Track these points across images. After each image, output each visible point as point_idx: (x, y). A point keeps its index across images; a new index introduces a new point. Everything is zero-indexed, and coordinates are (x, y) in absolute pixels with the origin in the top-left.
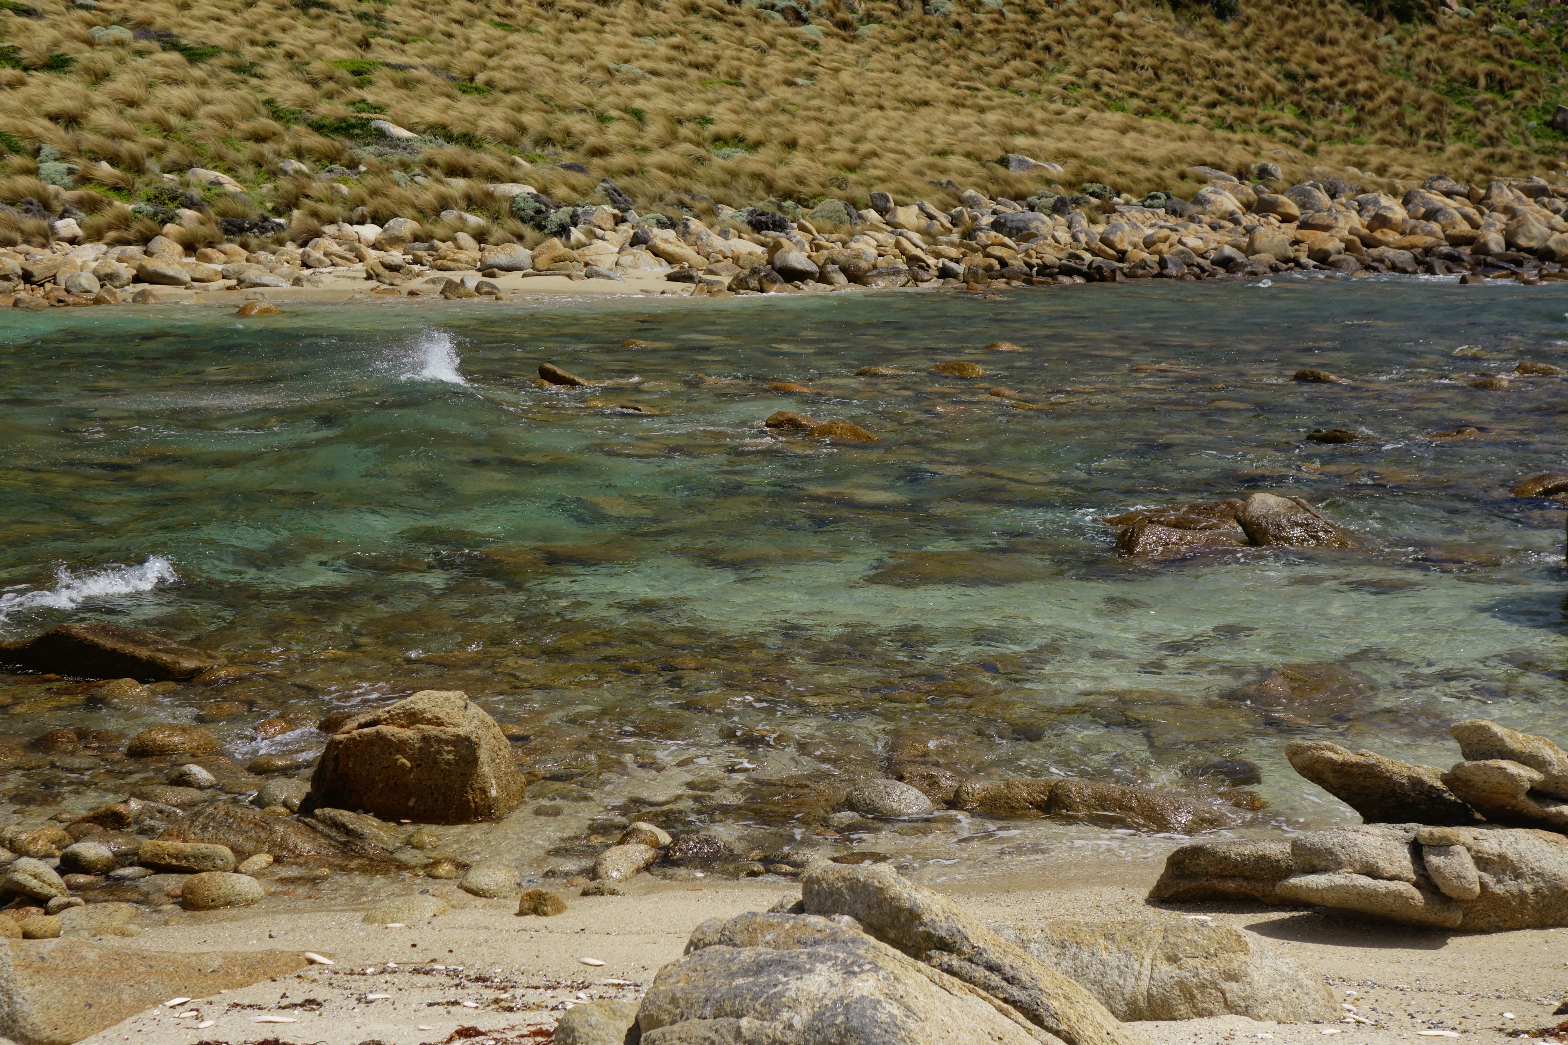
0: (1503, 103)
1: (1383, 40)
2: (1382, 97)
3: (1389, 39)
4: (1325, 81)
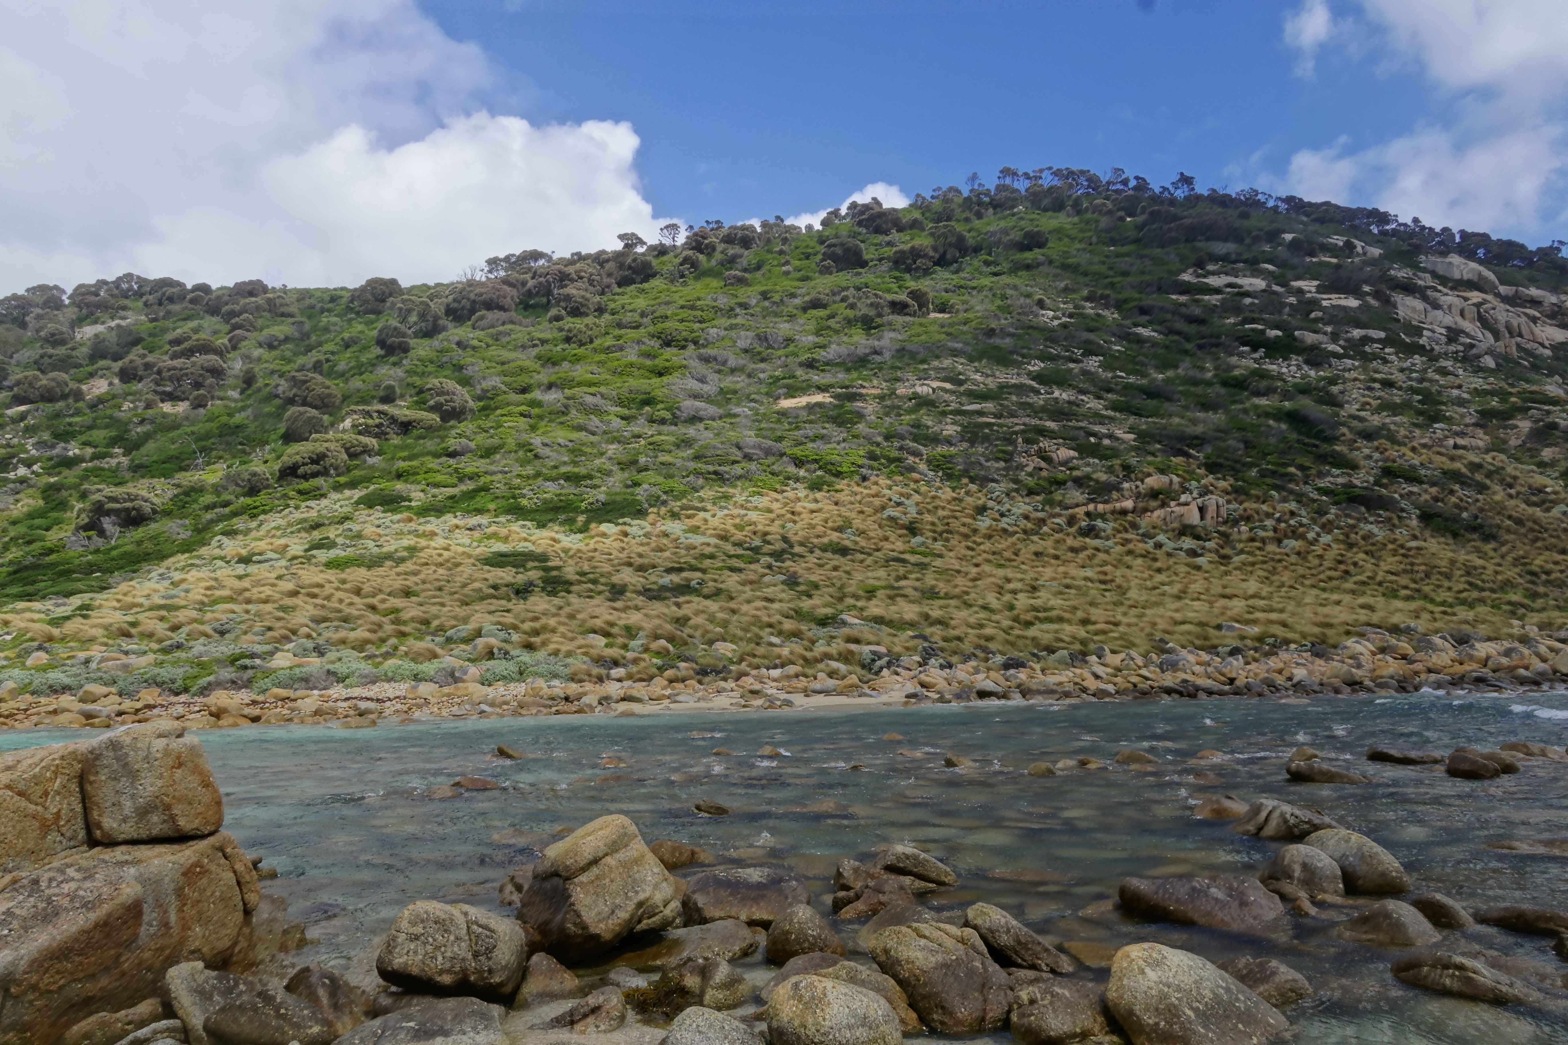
4: (1558, 575)
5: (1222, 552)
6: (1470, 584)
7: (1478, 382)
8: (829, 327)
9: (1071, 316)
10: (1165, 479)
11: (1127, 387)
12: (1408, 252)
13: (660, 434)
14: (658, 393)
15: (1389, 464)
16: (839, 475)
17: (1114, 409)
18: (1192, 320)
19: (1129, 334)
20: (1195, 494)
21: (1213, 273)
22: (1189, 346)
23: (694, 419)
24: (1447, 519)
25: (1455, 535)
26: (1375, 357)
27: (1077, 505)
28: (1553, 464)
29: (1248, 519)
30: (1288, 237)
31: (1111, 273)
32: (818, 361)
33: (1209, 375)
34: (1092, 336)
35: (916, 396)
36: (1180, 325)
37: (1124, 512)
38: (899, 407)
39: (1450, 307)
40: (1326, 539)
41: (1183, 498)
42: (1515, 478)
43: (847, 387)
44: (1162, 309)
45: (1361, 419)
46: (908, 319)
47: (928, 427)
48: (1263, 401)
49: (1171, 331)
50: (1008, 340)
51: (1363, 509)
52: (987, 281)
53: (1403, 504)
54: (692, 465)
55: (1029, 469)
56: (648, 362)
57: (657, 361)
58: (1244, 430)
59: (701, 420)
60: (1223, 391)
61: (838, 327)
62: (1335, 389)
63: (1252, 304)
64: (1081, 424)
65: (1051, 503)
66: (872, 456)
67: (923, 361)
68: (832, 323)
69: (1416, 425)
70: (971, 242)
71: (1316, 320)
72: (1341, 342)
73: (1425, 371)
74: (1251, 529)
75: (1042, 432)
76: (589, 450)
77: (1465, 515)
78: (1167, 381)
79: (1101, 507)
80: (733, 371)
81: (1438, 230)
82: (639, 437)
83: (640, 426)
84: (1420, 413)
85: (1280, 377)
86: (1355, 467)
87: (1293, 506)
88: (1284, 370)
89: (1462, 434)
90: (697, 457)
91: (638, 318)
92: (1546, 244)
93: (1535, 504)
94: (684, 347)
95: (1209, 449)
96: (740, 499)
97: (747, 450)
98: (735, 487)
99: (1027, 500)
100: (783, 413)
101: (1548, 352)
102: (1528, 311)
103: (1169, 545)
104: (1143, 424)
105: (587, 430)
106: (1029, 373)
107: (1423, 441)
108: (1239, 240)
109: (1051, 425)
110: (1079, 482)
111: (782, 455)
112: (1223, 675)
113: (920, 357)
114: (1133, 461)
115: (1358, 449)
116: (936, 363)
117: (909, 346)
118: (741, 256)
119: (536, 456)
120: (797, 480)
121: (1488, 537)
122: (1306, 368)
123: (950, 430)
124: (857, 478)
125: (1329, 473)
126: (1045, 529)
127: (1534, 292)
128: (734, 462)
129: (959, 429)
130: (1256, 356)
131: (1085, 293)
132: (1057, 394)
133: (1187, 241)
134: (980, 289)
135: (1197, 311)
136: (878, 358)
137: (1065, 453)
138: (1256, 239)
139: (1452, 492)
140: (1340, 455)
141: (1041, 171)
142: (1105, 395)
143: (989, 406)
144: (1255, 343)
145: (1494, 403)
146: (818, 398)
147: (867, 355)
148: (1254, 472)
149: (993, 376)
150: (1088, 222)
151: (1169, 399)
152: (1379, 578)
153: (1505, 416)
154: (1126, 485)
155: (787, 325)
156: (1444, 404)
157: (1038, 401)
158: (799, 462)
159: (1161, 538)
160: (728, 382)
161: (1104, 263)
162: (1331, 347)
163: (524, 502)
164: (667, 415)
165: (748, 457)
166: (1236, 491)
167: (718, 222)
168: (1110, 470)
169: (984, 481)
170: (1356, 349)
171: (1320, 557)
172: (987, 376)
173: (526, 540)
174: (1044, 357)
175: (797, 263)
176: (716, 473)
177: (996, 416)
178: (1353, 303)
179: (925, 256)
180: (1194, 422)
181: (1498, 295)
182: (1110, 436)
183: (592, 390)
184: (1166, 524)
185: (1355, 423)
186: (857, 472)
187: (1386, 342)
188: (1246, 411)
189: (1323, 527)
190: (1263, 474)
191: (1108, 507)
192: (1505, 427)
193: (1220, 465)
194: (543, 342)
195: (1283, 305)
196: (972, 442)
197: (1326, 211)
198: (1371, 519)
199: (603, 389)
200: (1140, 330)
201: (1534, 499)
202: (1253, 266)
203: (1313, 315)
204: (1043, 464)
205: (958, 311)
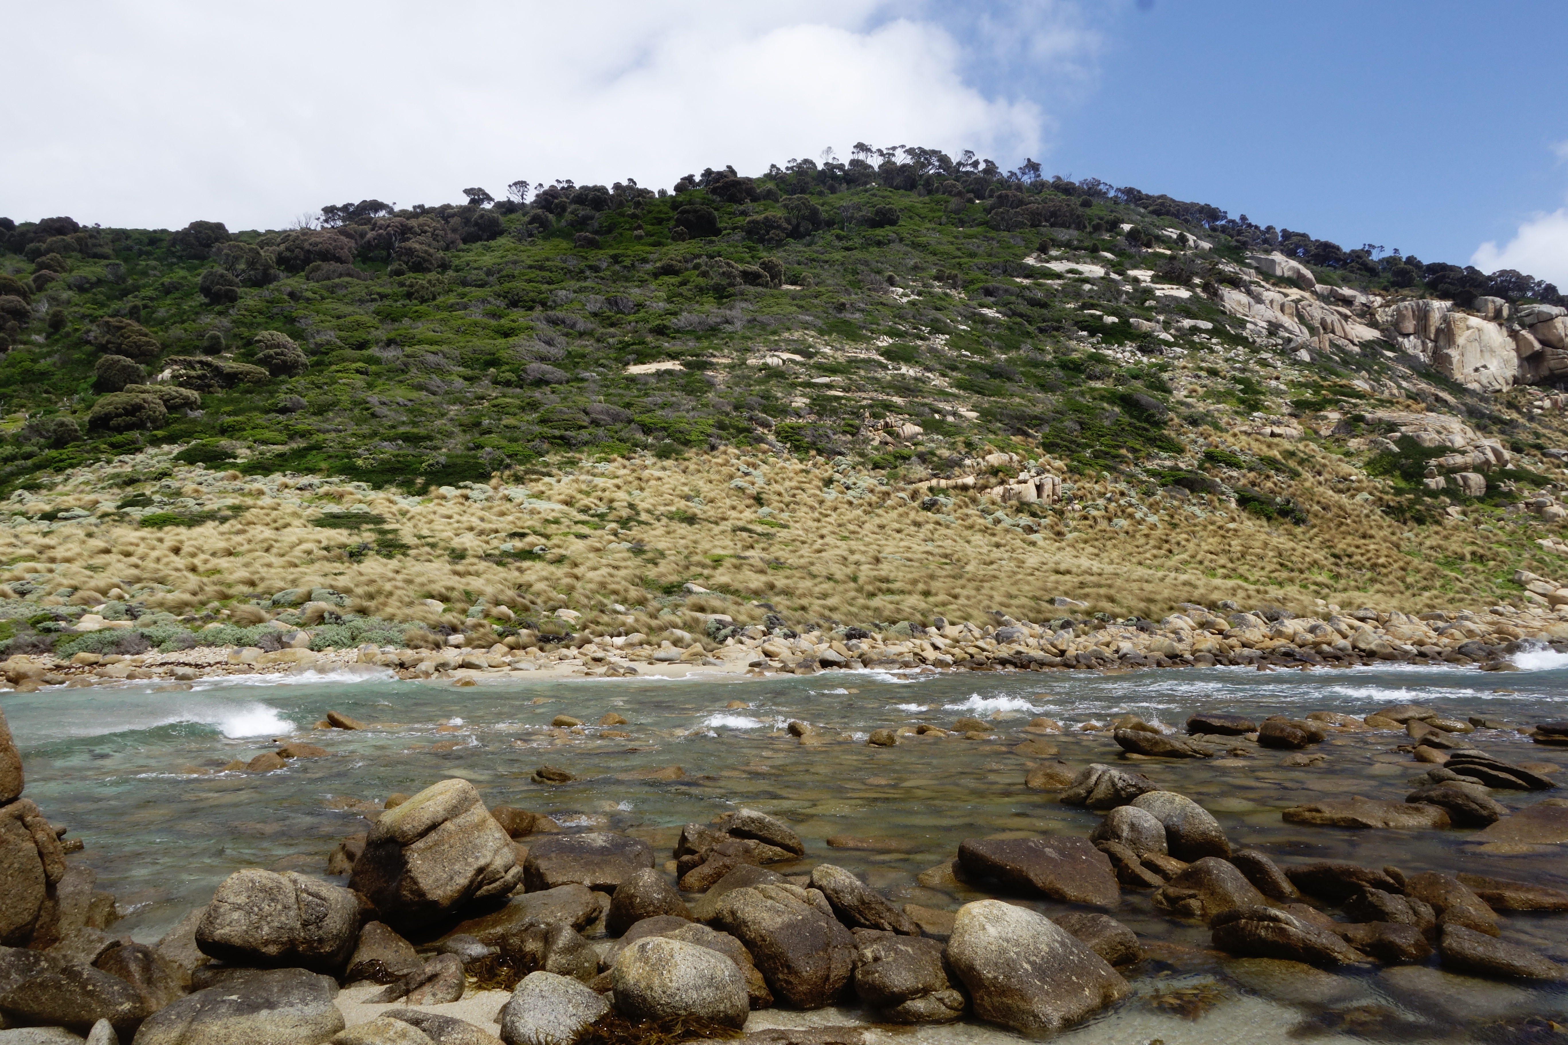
0: (1480, 568)
1: (1407, 534)
2: (1396, 566)
3: (1410, 535)
4: (1359, 558)
5: (1057, 528)
6: (1282, 565)
7: (1294, 374)
8: (681, 295)
9: (919, 294)
10: (1005, 457)
11: (972, 366)
12: (1236, 247)
13: (504, 396)
14: (504, 355)
15: (1212, 449)
16: (687, 443)
17: (959, 387)
18: (1034, 303)
19: (974, 314)
20: (1033, 473)
21: (1056, 259)
22: (1030, 329)
23: (541, 382)
24: (1262, 503)
25: (1269, 519)
26: (1203, 346)
27: (921, 480)
28: (1359, 453)
29: (1081, 498)
30: (1126, 227)
31: (959, 254)
32: (667, 328)
33: (1049, 358)
34: (939, 315)
35: (766, 367)
36: (1023, 308)
37: (965, 488)
38: (749, 377)
39: (1272, 302)
40: (1153, 519)
41: (1022, 476)
42: (1324, 466)
43: (697, 355)
44: (1006, 291)
45: (1188, 405)
46: (760, 289)
47: (777, 399)
48: (1098, 385)
49: (1015, 314)
50: (858, 315)
51: (1187, 492)
52: (838, 256)
53: (1224, 487)
54: (537, 429)
55: (876, 443)
56: (493, 323)
57: (502, 321)
58: (1079, 411)
59: (547, 383)
60: (1061, 374)
61: (689, 294)
62: (1165, 376)
63: (1091, 290)
64: (926, 400)
65: (895, 477)
66: (721, 426)
67: (774, 333)
68: (684, 290)
69: (1237, 413)
70: (824, 216)
71: (1151, 308)
72: (1172, 331)
73: (1247, 361)
74: (1084, 508)
75: (889, 407)
76: (429, 410)
77: (1278, 499)
78: (1009, 361)
79: (943, 483)
80: (581, 335)
81: (1263, 228)
82: (483, 398)
83: (484, 387)
84: (1242, 401)
85: (1115, 362)
86: (1181, 451)
87: (1122, 486)
88: (1119, 355)
89: (1278, 423)
90: (543, 421)
91: (483, 276)
92: (1359, 247)
93: (1340, 491)
94: (531, 309)
95: (1047, 429)
96: (587, 464)
97: (594, 416)
98: (582, 452)
99: (872, 473)
100: (633, 379)
101: (1357, 349)
102: (1340, 309)
103: (1007, 522)
104: (986, 402)
105: (427, 390)
106: (878, 349)
107: (1243, 428)
108: (1080, 227)
109: (898, 400)
110: (923, 458)
111: (630, 421)
112: (1055, 647)
113: (770, 328)
114: (975, 439)
115: (1185, 433)
116: (786, 335)
117: (760, 317)
118: (592, 218)
119: (374, 415)
120: (645, 447)
121: (1298, 522)
122: (1139, 354)
123: (800, 402)
124: (706, 447)
125: (1157, 456)
126: (889, 502)
127: (1346, 291)
128: (581, 427)
129: (808, 401)
130: (1094, 340)
131: (934, 271)
132: (904, 370)
133: (1032, 226)
134: (830, 263)
135: (1040, 295)
136: (729, 328)
137: (911, 429)
138: (1097, 228)
139: (1268, 477)
140: (1168, 439)
141: (894, 148)
142: (950, 373)
143: (838, 379)
144: (1094, 328)
145: (1308, 395)
146: (668, 365)
147: (718, 324)
148: (1088, 453)
149: (843, 350)
150: (938, 203)
151: (1010, 379)
152: (1199, 557)
153: (1317, 407)
154: (968, 462)
155: (637, 290)
156: (1264, 394)
157: (886, 376)
158: (647, 430)
159: (1000, 514)
160: (577, 346)
161: (952, 243)
162: (1164, 336)
163: (360, 462)
164: (513, 377)
165: (595, 423)
166: (1071, 470)
167: (568, 181)
168: (953, 446)
169: (831, 453)
170: (1185, 338)
171: (1147, 536)
172: (837, 349)
173: (360, 502)
174: (892, 333)
175: (649, 228)
176: (562, 438)
177: (844, 390)
178: (1184, 293)
179: (779, 227)
180: (1034, 402)
181: (1314, 293)
182: (955, 414)
183: (434, 348)
184: (1004, 501)
185: (1183, 409)
186: (705, 441)
187: (1212, 333)
188: (1082, 394)
189: (1150, 506)
190: (1096, 455)
191: (951, 482)
192: (1317, 418)
193: (1058, 445)
194: (382, 296)
195: (1120, 293)
196: (820, 415)
197: (1162, 204)
198: (1194, 501)
199: (445, 348)
200: (985, 311)
201: (1341, 486)
202: (1093, 253)
203: (1147, 304)
204: (889, 439)
205: (809, 284)
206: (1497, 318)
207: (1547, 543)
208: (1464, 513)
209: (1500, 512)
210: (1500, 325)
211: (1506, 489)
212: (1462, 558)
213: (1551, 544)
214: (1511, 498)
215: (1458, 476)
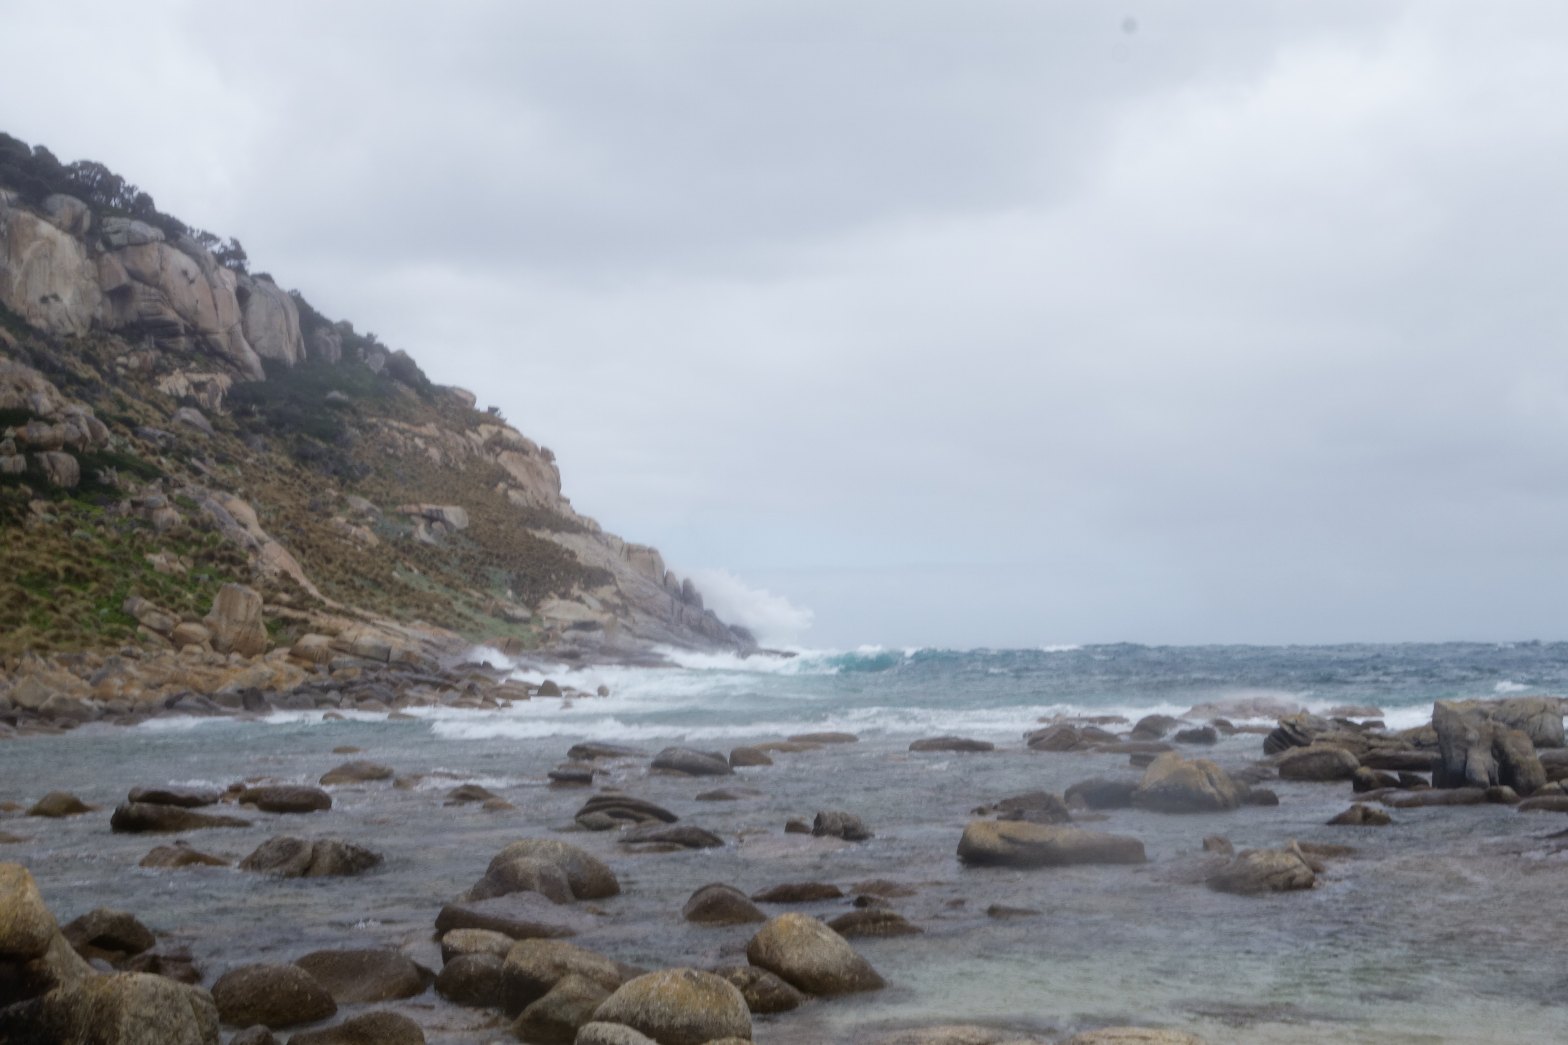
206: (74, 229)
207: (158, 559)
208: (51, 511)
209: (97, 512)
210: (79, 239)
211: (107, 481)
212: (54, 576)
213: (164, 561)
214: (112, 493)
215: (43, 456)
